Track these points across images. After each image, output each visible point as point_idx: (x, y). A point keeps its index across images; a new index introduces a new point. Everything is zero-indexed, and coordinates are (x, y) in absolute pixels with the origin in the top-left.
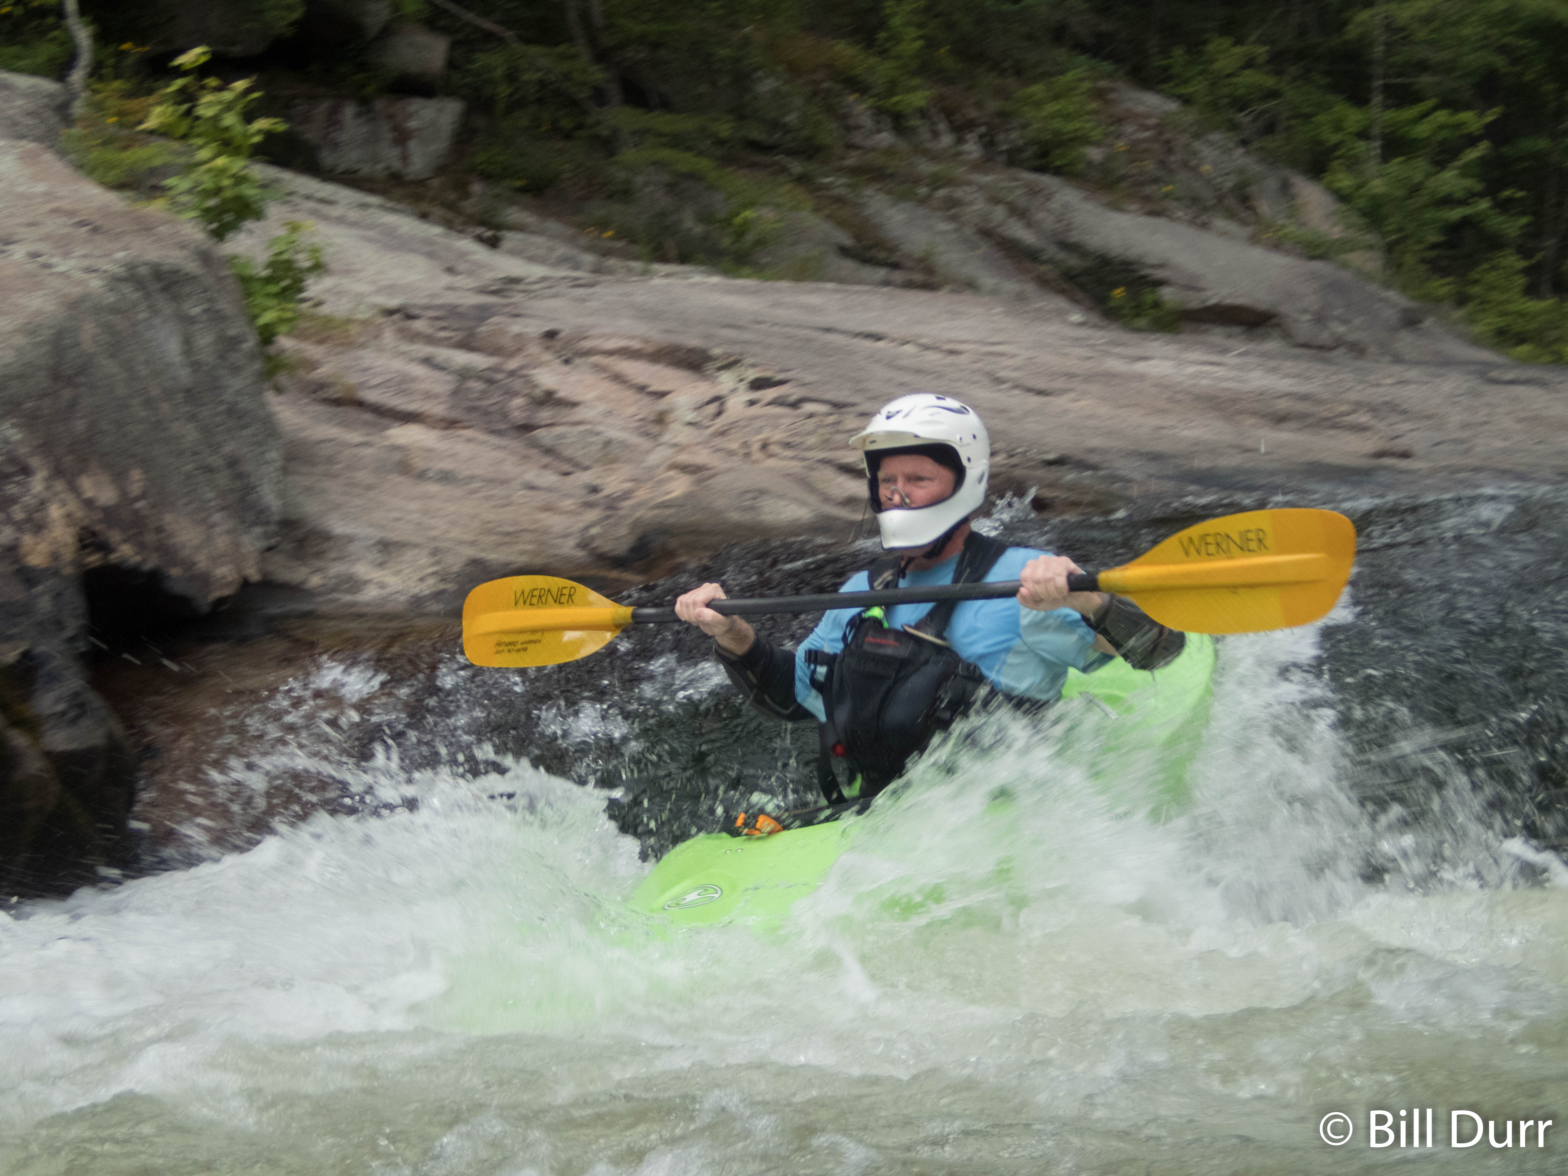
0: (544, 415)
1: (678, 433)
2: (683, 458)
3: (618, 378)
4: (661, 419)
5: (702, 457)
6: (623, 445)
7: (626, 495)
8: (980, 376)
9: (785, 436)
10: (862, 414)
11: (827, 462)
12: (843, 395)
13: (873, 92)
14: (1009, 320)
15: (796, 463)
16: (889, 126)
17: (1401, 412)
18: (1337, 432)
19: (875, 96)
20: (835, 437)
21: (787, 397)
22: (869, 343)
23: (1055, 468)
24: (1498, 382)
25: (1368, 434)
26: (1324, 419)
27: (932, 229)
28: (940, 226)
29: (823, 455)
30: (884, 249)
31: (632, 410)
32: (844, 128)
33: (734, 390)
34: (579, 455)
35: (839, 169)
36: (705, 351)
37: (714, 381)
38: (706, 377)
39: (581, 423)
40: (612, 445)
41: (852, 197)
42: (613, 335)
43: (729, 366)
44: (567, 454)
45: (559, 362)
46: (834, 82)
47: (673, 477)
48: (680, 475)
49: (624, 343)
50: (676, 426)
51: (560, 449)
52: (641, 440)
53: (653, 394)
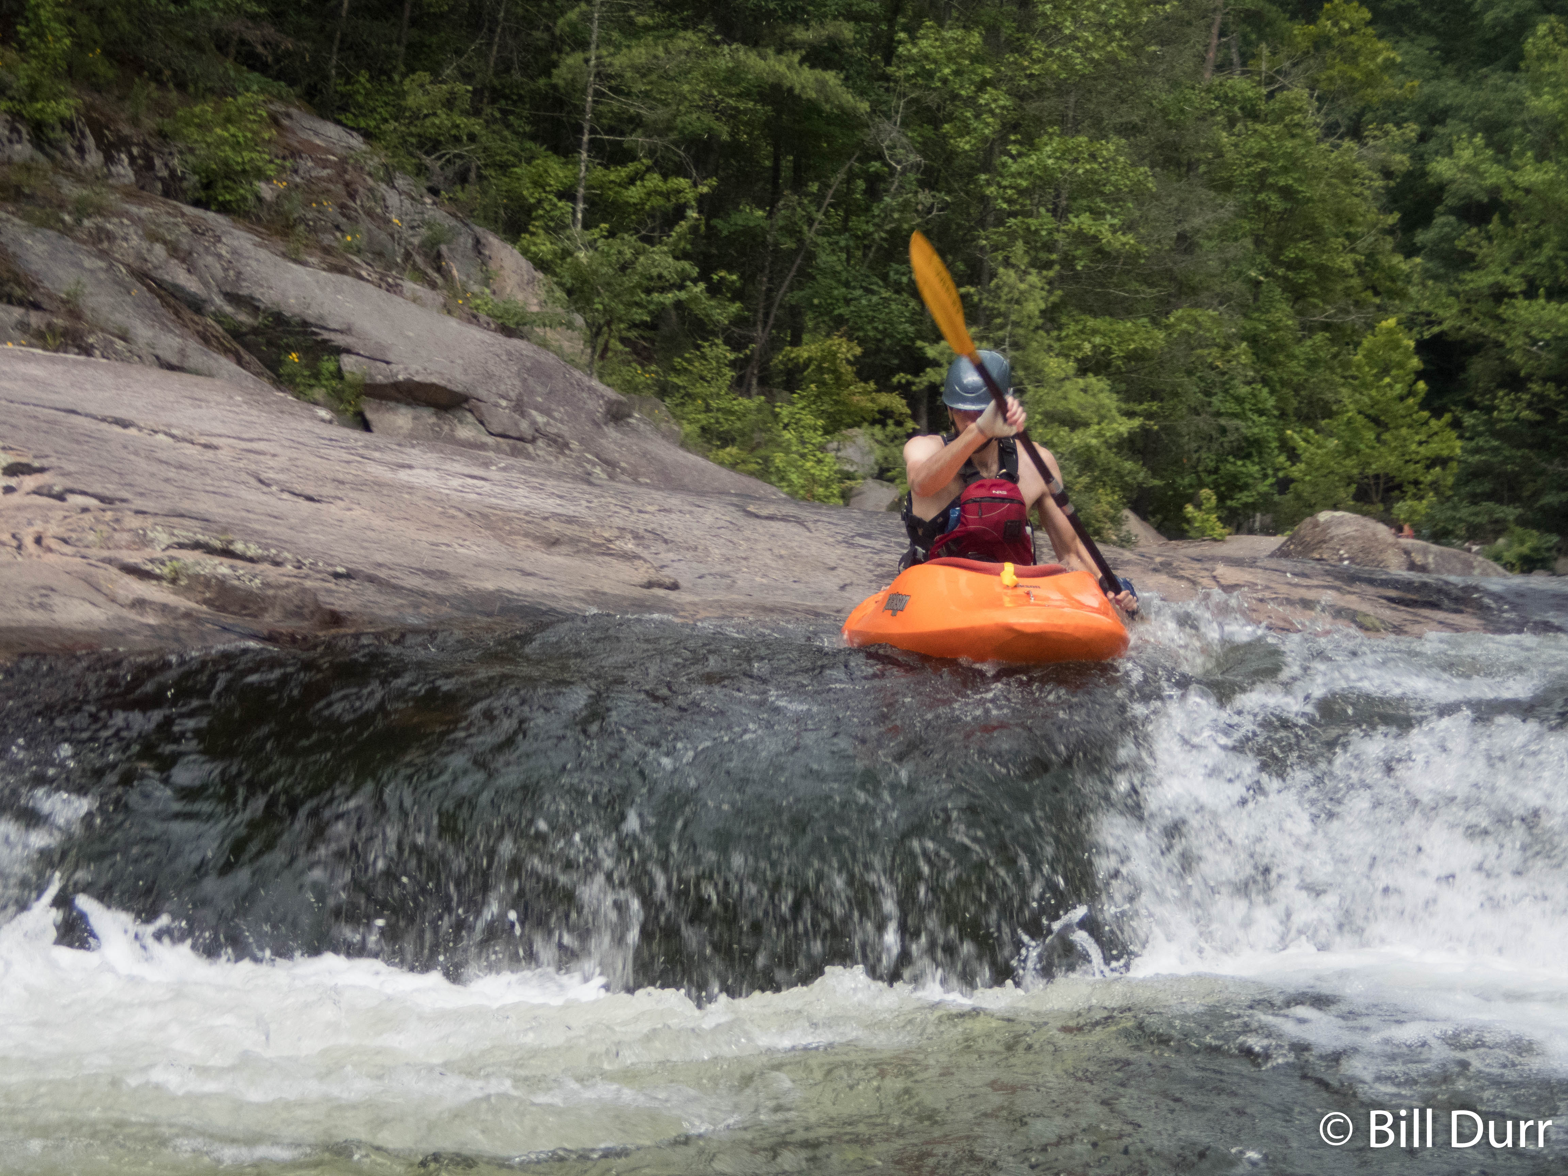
8: (244, 477)
9: (61, 531)
10: (138, 512)
11: (110, 561)
12: (110, 489)
13: (10, 93)
14: (254, 412)
15: (79, 560)
16: (25, 136)
17: (666, 541)
18: (607, 559)
19: (11, 99)
20: (117, 536)
21: (50, 487)
22: (117, 429)
23: (344, 582)
24: (757, 516)
25: (638, 563)
26: (595, 545)
27: (79, 265)
28: (88, 263)
29: (106, 553)
30: (19, 284)
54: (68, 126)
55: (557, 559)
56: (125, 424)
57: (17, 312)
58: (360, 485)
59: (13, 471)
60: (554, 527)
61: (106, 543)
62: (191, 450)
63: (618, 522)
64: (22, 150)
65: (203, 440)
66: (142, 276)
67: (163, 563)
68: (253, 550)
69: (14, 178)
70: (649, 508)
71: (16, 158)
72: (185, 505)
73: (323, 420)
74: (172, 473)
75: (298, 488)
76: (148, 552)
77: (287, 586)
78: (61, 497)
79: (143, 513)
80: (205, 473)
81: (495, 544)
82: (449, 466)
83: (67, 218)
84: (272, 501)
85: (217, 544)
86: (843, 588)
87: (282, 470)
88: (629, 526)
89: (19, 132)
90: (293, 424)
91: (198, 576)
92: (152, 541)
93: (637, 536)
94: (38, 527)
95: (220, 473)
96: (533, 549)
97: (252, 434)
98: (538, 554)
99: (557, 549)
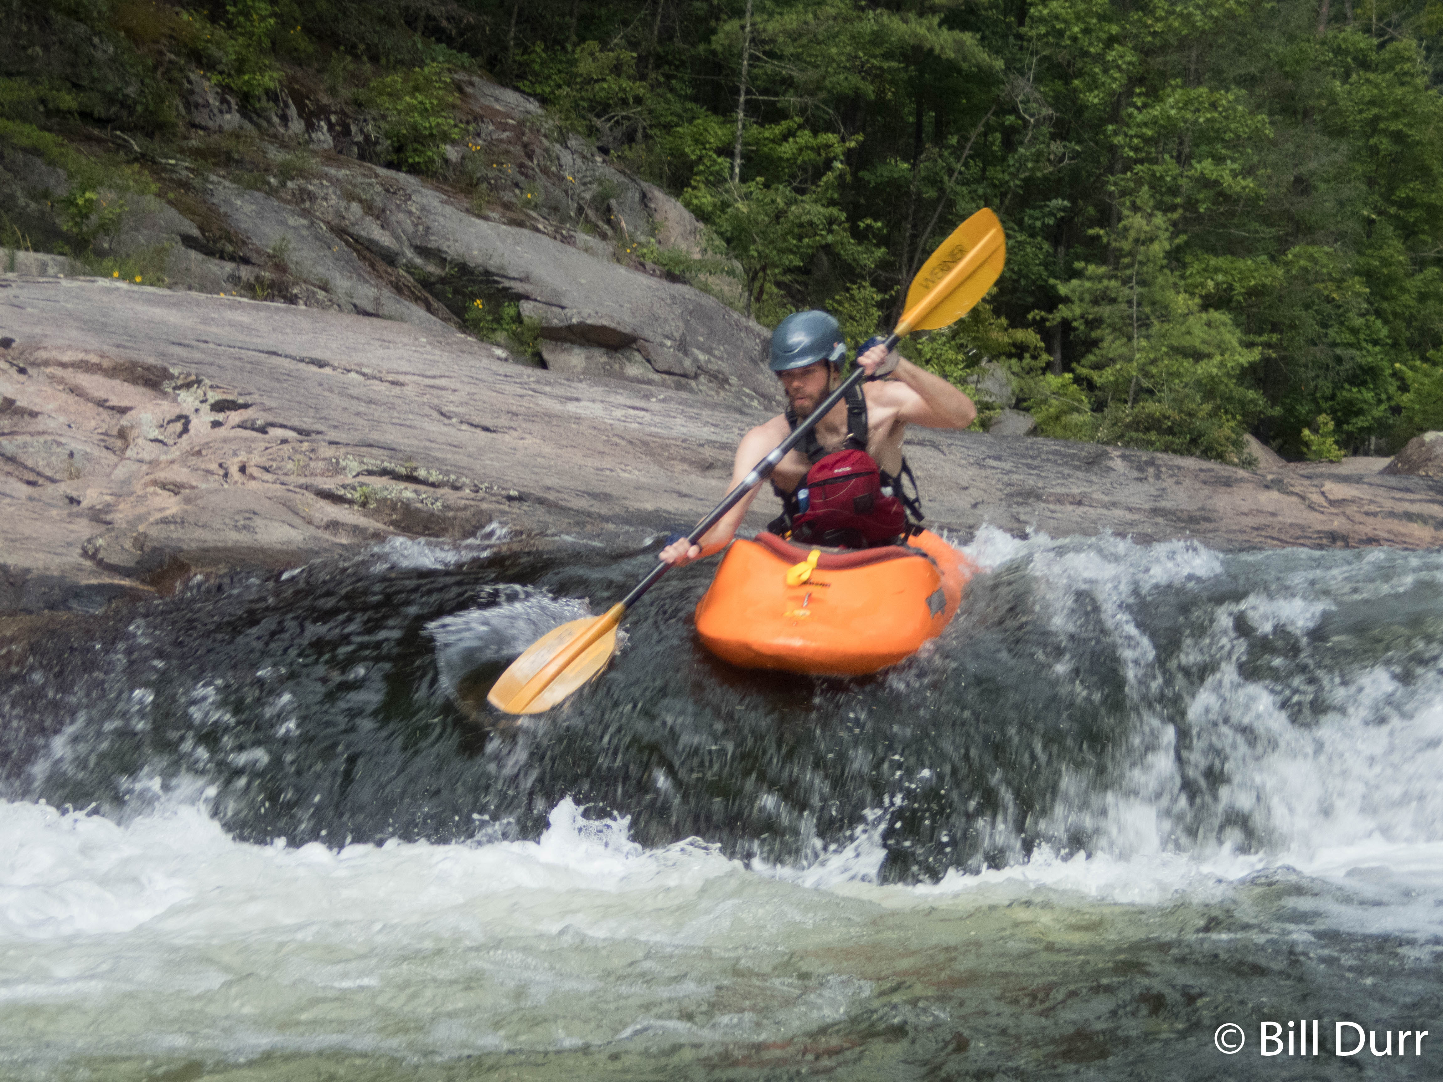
0: (4, 423)
1: (144, 449)
2: (162, 475)
3: (75, 391)
4: (122, 434)
5: (180, 474)
6: (87, 456)
7: (108, 508)
8: (427, 410)
9: (263, 461)
10: (331, 443)
11: (307, 487)
12: (307, 423)
13: (220, 68)
14: (437, 352)
15: (278, 486)
16: (234, 107)
19: (221, 73)
20: (312, 464)
21: (254, 422)
22: (314, 369)
23: (516, 504)
27: (283, 223)
28: (291, 221)
29: (302, 480)
30: (231, 242)
31: (93, 423)
32: (187, 105)
33: (197, 410)
34: (41, 465)
35: (182, 151)
36: (165, 370)
37: (175, 400)
38: (165, 394)
39: (43, 433)
40: (76, 456)
41: (197, 182)
42: (69, 347)
43: (188, 386)
44: (30, 463)
45: (13, 372)
46: (178, 54)
47: (155, 493)
48: (160, 492)
49: (81, 356)
50: (140, 441)
51: (22, 457)
52: (105, 453)
53: (112, 408)
54: (272, 96)
55: (711, 482)
56: (321, 364)
57: (229, 267)
58: (531, 417)
59: (219, 407)
60: (708, 453)
61: (303, 470)
62: (380, 387)
64: (232, 119)
65: (390, 378)
66: (341, 232)
67: (354, 488)
68: (435, 476)
69: (225, 145)
71: (226, 127)
72: (375, 436)
73: (499, 359)
74: (362, 408)
75: (476, 420)
76: (340, 479)
77: (466, 508)
78: (263, 430)
79: (337, 443)
80: (392, 407)
81: (654, 468)
82: (612, 398)
83: (272, 180)
84: (453, 431)
85: (403, 471)
86: (975, 506)
87: (462, 404)
89: (228, 103)
90: (472, 362)
91: (385, 499)
92: (344, 469)
94: (243, 457)
95: (406, 407)
96: (692, 473)
97: (435, 372)
98: (694, 478)
99: (710, 473)
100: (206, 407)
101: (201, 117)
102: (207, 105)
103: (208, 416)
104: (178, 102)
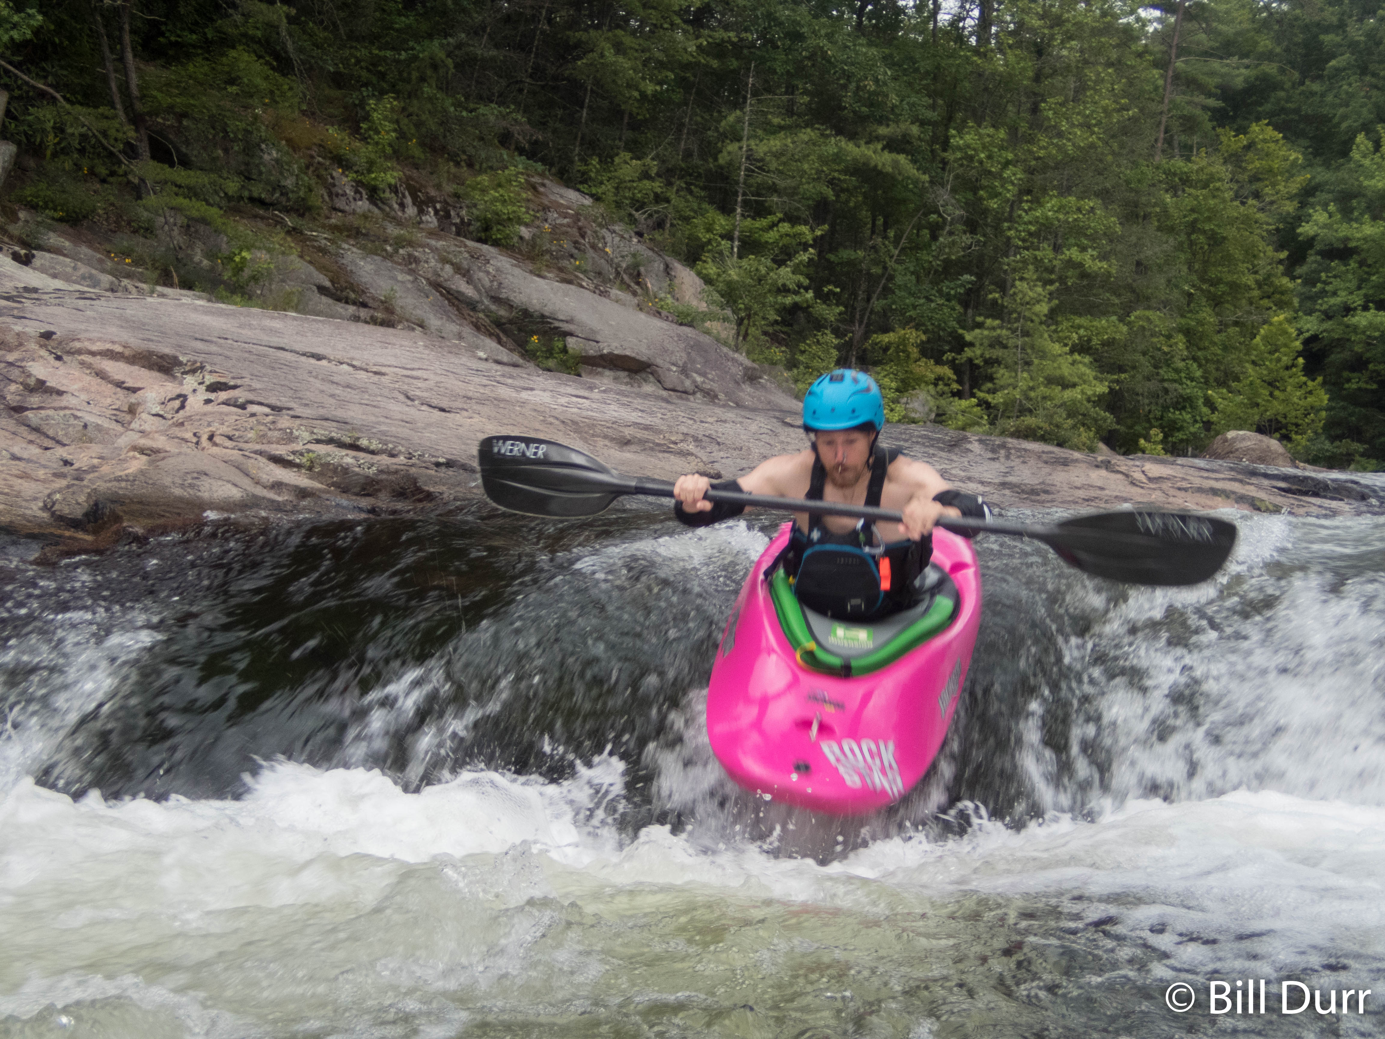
0: (35, 400)
1: (145, 421)
2: (143, 442)
3: (101, 375)
4: (132, 410)
5: (160, 442)
6: (98, 427)
7: (94, 468)
8: (396, 394)
9: (229, 430)
10: (294, 417)
11: (261, 453)
12: (283, 401)
13: (355, 168)
15: (236, 452)
16: (365, 196)
17: (718, 444)
18: (666, 455)
19: (356, 172)
20: (270, 433)
21: (237, 400)
22: (313, 361)
23: (443, 469)
24: (792, 426)
25: (690, 458)
26: (658, 445)
27: (394, 278)
28: (400, 277)
29: (258, 447)
30: (354, 291)
31: (109, 401)
32: (330, 194)
33: (194, 391)
34: (60, 434)
35: (323, 226)
36: (176, 358)
37: (181, 384)
38: (174, 377)
39: (65, 408)
40: (89, 428)
41: (332, 248)
42: (100, 339)
43: (193, 371)
44: (51, 433)
45: (51, 358)
46: (324, 158)
47: (134, 457)
48: (138, 456)
49: (109, 346)
50: (144, 416)
51: (45, 429)
52: (114, 425)
53: (128, 389)
54: (394, 189)
55: (628, 455)
56: (319, 357)
57: (351, 309)
58: (484, 401)
59: (214, 388)
60: (630, 432)
61: (262, 438)
62: (362, 375)
63: (683, 429)
64: (363, 205)
65: (375, 369)
66: (437, 286)
67: (302, 454)
68: (374, 445)
69: (356, 223)
70: (709, 420)
71: (358, 210)
72: (340, 414)
73: (480, 359)
74: (338, 391)
75: (435, 402)
76: (292, 447)
77: (396, 472)
78: (243, 407)
79: (298, 417)
80: (365, 391)
82: (562, 389)
83: (389, 248)
84: (412, 411)
85: (348, 440)
87: (427, 390)
88: (691, 432)
89: (361, 193)
90: (453, 360)
91: (329, 464)
92: (297, 438)
93: (696, 439)
94: (215, 427)
95: (378, 392)
96: (609, 448)
97: (416, 365)
98: (612, 451)
99: (628, 448)
100: (203, 388)
101: (340, 203)
102: (345, 194)
103: (203, 395)
104: (323, 192)
